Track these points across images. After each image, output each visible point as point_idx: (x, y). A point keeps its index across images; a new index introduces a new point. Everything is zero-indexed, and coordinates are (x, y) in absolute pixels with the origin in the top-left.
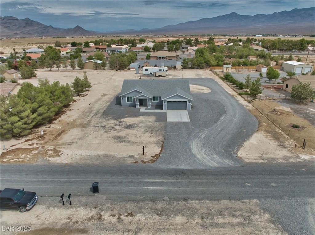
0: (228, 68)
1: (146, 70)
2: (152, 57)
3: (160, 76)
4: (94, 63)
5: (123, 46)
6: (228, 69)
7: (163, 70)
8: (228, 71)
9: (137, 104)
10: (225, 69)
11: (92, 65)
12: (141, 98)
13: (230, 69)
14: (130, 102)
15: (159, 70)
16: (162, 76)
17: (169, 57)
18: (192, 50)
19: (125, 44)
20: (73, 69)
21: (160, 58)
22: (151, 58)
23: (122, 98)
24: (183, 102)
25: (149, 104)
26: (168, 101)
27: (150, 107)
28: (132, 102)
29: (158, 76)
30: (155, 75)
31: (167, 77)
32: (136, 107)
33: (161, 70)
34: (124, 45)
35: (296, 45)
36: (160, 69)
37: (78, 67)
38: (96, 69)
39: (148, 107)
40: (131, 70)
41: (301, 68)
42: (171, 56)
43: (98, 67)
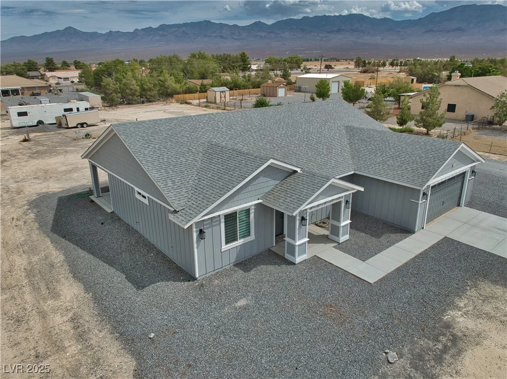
0: (223, 92)
1: (21, 114)
3: (82, 125)
6: (223, 96)
7: (78, 109)
9: (304, 238)
10: (218, 94)
13: (227, 93)
14: (240, 242)
15: (66, 110)
16: (88, 125)
17: (29, 88)
18: (57, 79)
21: (5, 93)
23: (201, 232)
25: (346, 220)
27: (347, 237)
28: (248, 239)
29: (77, 127)
30: (67, 124)
32: (298, 259)
33: (71, 110)
35: (237, 62)
36: (68, 106)
39: (342, 239)
41: (337, 84)
42: (35, 87)
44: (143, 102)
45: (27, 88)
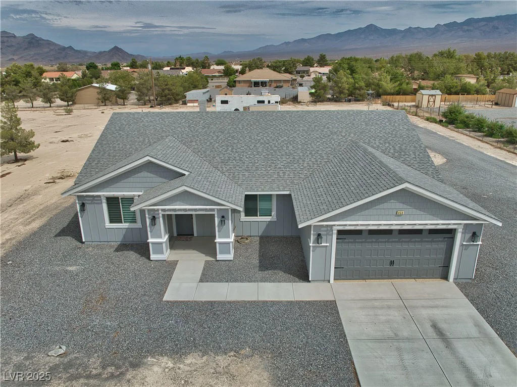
0: (432, 96)
1: (224, 102)
2: (239, 82)
4: (99, 91)
5: (184, 68)
7: (269, 102)
8: (431, 103)
9: (159, 238)
10: (425, 98)
12: (180, 207)
13: (438, 98)
15: (259, 102)
18: (317, 74)
19: (187, 66)
20: (48, 105)
21: (256, 84)
22: (237, 84)
23: (83, 205)
24: (432, 232)
25: (225, 238)
26: (340, 232)
27: (230, 257)
28: (133, 226)
32: (153, 257)
33: (263, 102)
34: (186, 68)
36: (261, 99)
37: (62, 100)
38: (105, 105)
39: (220, 257)
40: (188, 104)
42: (281, 81)
43: (108, 99)
44: (349, 101)
45: (275, 81)
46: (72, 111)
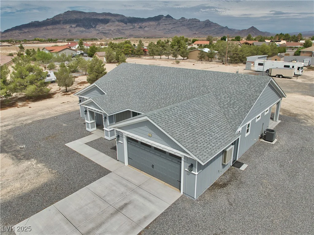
1: (260, 64)
2: (303, 52)
3: (279, 76)
4: (199, 52)
5: (280, 42)
7: (293, 67)
9: (88, 121)
11: (196, 54)
12: (93, 108)
15: (285, 66)
16: (283, 77)
20: (175, 58)
22: (301, 54)
25: (106, 129)
27: (109, 138)
29: (275, 77)
30: (271, 74)
31: (295, 79)
32: (87, 129)
33: (288, 66)
36: (287, 64)
37: (181, 56)
38: (201, 61)
39: (105, 137)
43: (203, 57)
46: (179, 63)
